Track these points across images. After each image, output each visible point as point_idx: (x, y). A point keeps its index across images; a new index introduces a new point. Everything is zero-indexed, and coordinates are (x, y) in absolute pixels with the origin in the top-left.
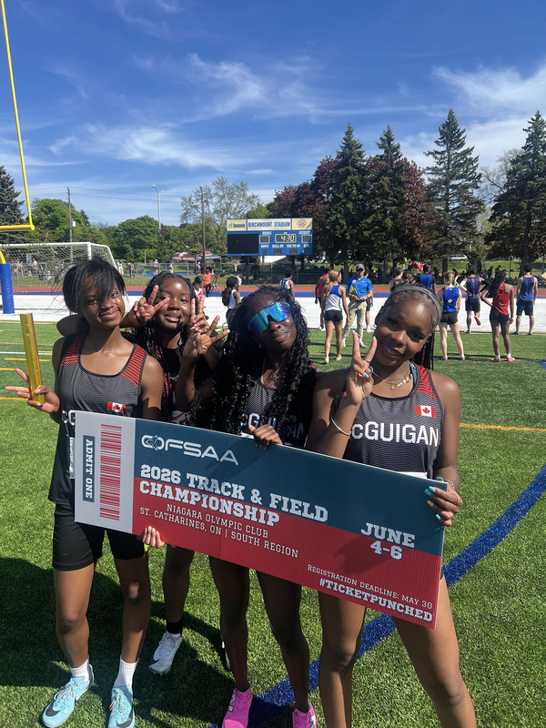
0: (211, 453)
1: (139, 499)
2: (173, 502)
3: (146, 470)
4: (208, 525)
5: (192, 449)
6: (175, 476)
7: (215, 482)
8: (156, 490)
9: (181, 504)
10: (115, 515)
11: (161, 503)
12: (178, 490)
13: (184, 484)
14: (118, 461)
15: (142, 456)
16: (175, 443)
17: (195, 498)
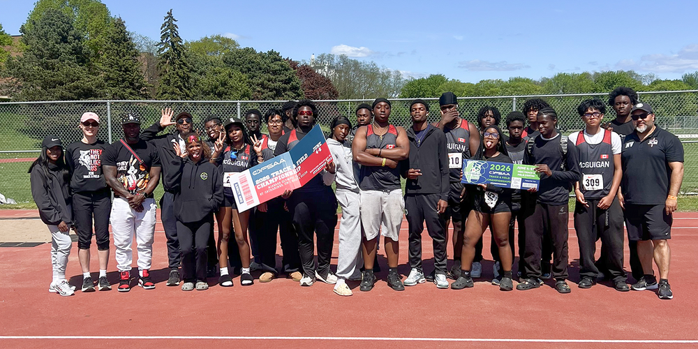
0: (276, 163)
1: (258, 192)
2: (271, 185)
3: (257, 182)
4: (283, 184)
5: (270, 166)
6: (268, 177)
7: (281, 171)
8: (263, 185)
9: (273, 184)
10: (252, 202)
11: (266, 188)
12: (270, 181)
13: (271, 177)
14: (247, 185)
15: (254, 179)
16: (264, 168)
17: (276, 179)
